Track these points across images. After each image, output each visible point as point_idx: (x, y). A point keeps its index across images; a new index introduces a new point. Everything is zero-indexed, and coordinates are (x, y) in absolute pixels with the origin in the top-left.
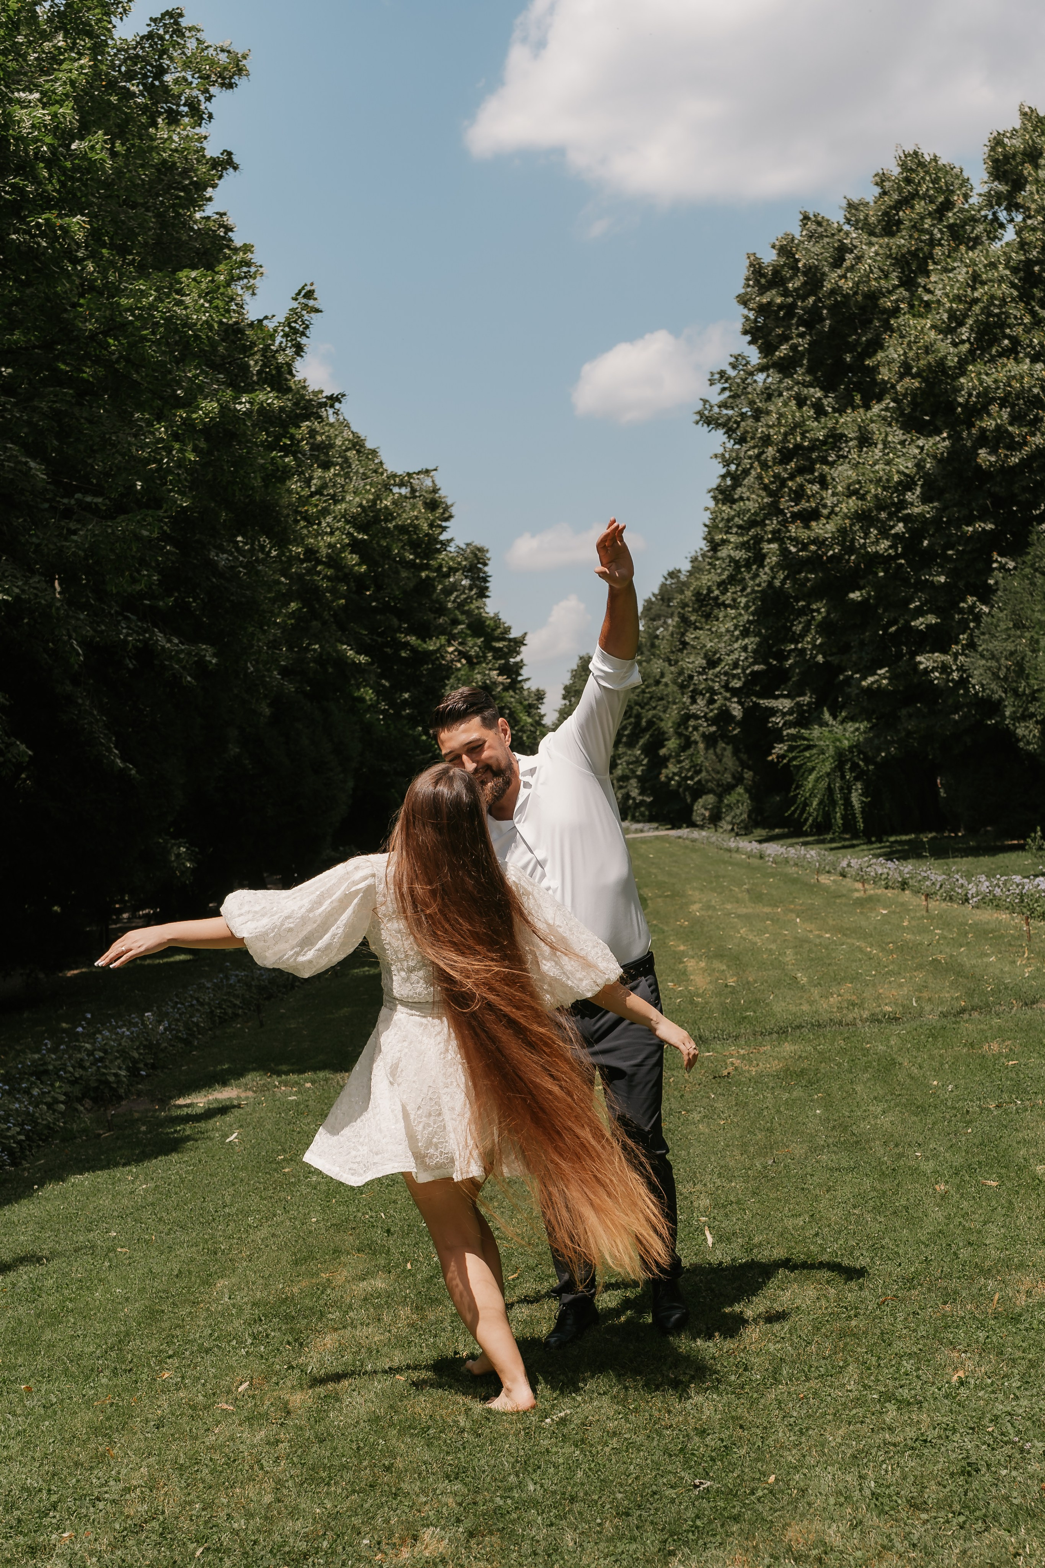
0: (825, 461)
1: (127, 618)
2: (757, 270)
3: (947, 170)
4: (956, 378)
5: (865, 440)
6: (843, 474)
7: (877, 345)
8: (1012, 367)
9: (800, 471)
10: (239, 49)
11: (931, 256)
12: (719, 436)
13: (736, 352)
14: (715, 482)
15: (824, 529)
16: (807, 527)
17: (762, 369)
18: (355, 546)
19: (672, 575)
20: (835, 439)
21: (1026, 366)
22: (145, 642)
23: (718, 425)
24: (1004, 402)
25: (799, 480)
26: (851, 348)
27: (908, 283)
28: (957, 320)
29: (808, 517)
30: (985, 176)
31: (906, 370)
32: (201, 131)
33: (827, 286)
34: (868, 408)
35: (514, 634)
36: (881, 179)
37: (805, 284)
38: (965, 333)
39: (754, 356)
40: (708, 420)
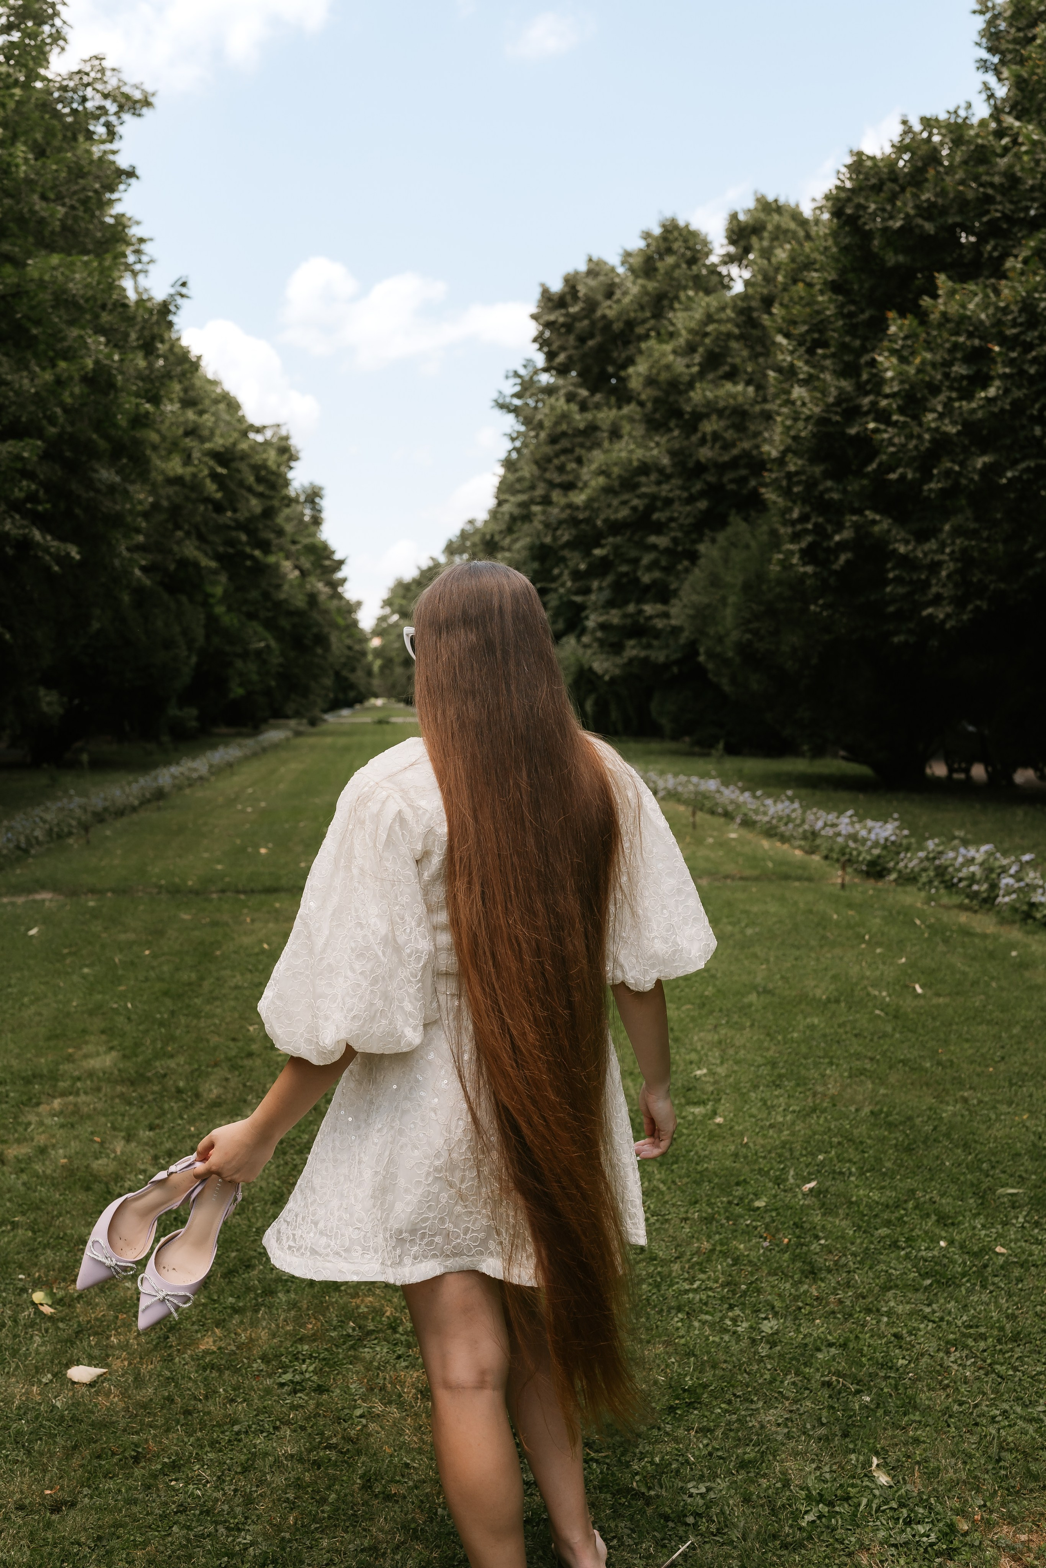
0: (582, 446)
1: (12, 517)
2: (546, 296)
3: (694, 234)
4: (686, 392)
5: (615, 434)
6: (598, 457)
7: (630, 361)
8: (729, 387)
9: (565, 451)
10: (149, 88)
11: (677, 298)
12: (510, 418)
13: (528, 356)
14: (503, 455)
15: (579, 498)
16: (566, 495)
17: (546, 370)
18: (214, 476)
19: (471, 522)
20: (592, 428)
21: (740, 388)
22: (25, 536)
23: (510, 411)
24: (720, 413)
25: (563, 458)
26: (613, 362)
27: (658, 315)
28: (691, 349)
29: (568, 487)
30: (725, 241)
31: (650, 381)
32: (114, 146)
33: (599, 313)
34: (620, 408)
35: (338, 556)
36: (647, 235)
37: (583, 309)
38: (697, 358)
39: (540, 360)
40: (503, 406)
